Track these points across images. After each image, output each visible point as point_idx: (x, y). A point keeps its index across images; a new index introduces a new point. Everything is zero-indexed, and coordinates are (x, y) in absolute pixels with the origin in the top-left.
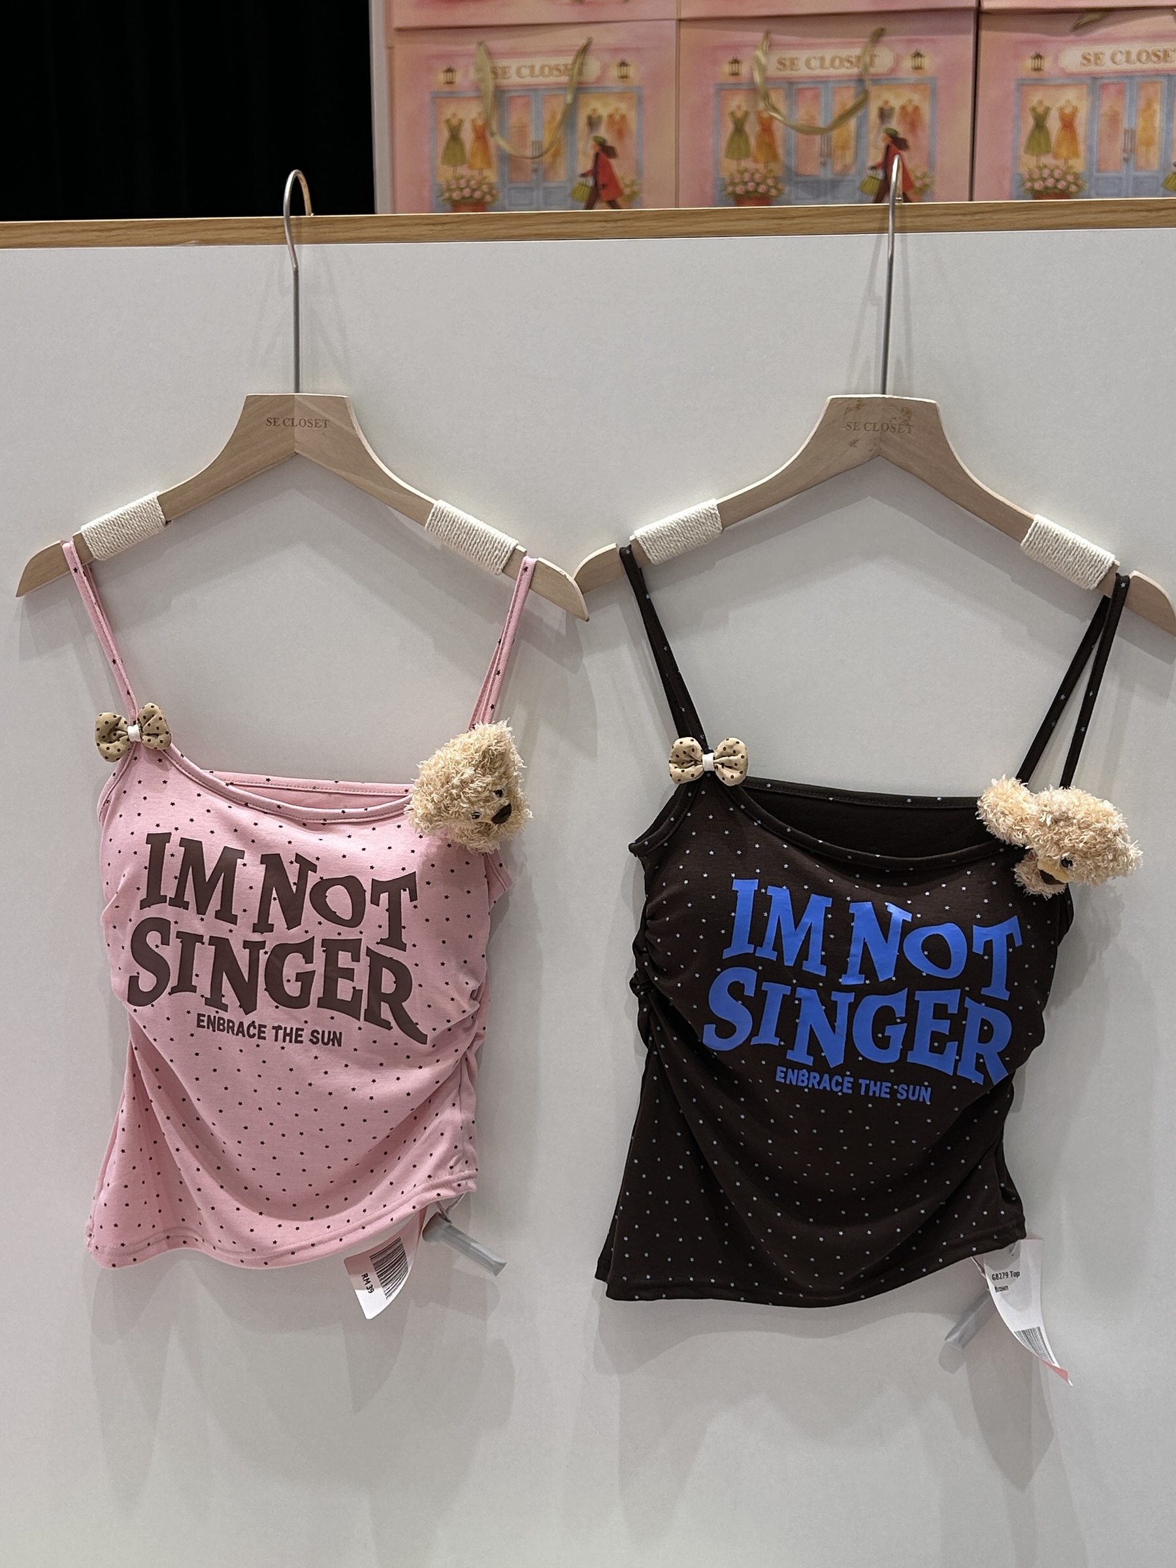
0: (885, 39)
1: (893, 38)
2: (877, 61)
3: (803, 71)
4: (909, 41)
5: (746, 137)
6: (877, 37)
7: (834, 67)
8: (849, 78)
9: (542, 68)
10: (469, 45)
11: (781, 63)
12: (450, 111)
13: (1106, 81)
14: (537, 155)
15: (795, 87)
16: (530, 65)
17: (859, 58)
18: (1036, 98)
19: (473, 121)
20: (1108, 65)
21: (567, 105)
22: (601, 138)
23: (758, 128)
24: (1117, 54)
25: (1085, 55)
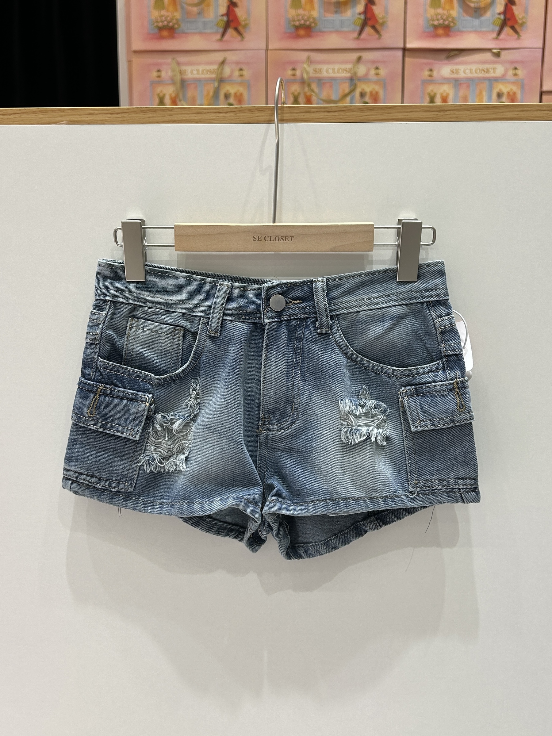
0: (362, 61)
2: (359, 70)
3: (324, 74)
6: (359, 59)
7: (339, 73)
8: (346, 78)
9: (203, 71)
10: (168, 59)
11: (315, 71)
13: (462, 82)
15: (321, 81)
16: (197, 69)
17: (350, 69)
19: (170, 95)
20: (462, 75)
21: (215, 88)
22: (231, 103)
23: (305, 100)
24: (466, 70)
25: (452, 69)
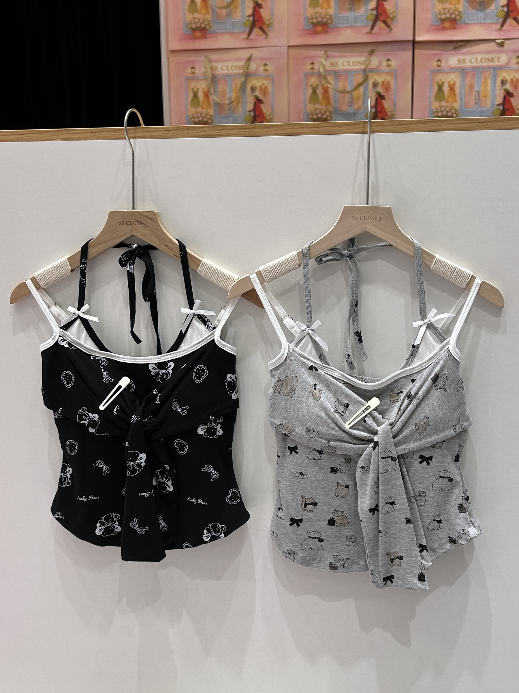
0: (375, 53)
1: (378, 53)
2: (372, 62)
3: (340, 67)
4: (385, 54)
5: (317, 95)
6: (372, 52)
7: (354, 66)
8: (360, 70)
9: (232, 67)
10: (201, 57)
11: (332, 64)
12: (193, 85)
13: (468, 70)
14: (230, 102)
15: (337, 74)
16: (227, 65)
17: (364, 61)
18: (439, 78)
19: (203, 89)
20: (468, 64)
21: (242, 82)
22: (256, 96)
23: (322, 91)
24: (472, 59)
25: (458, 60)
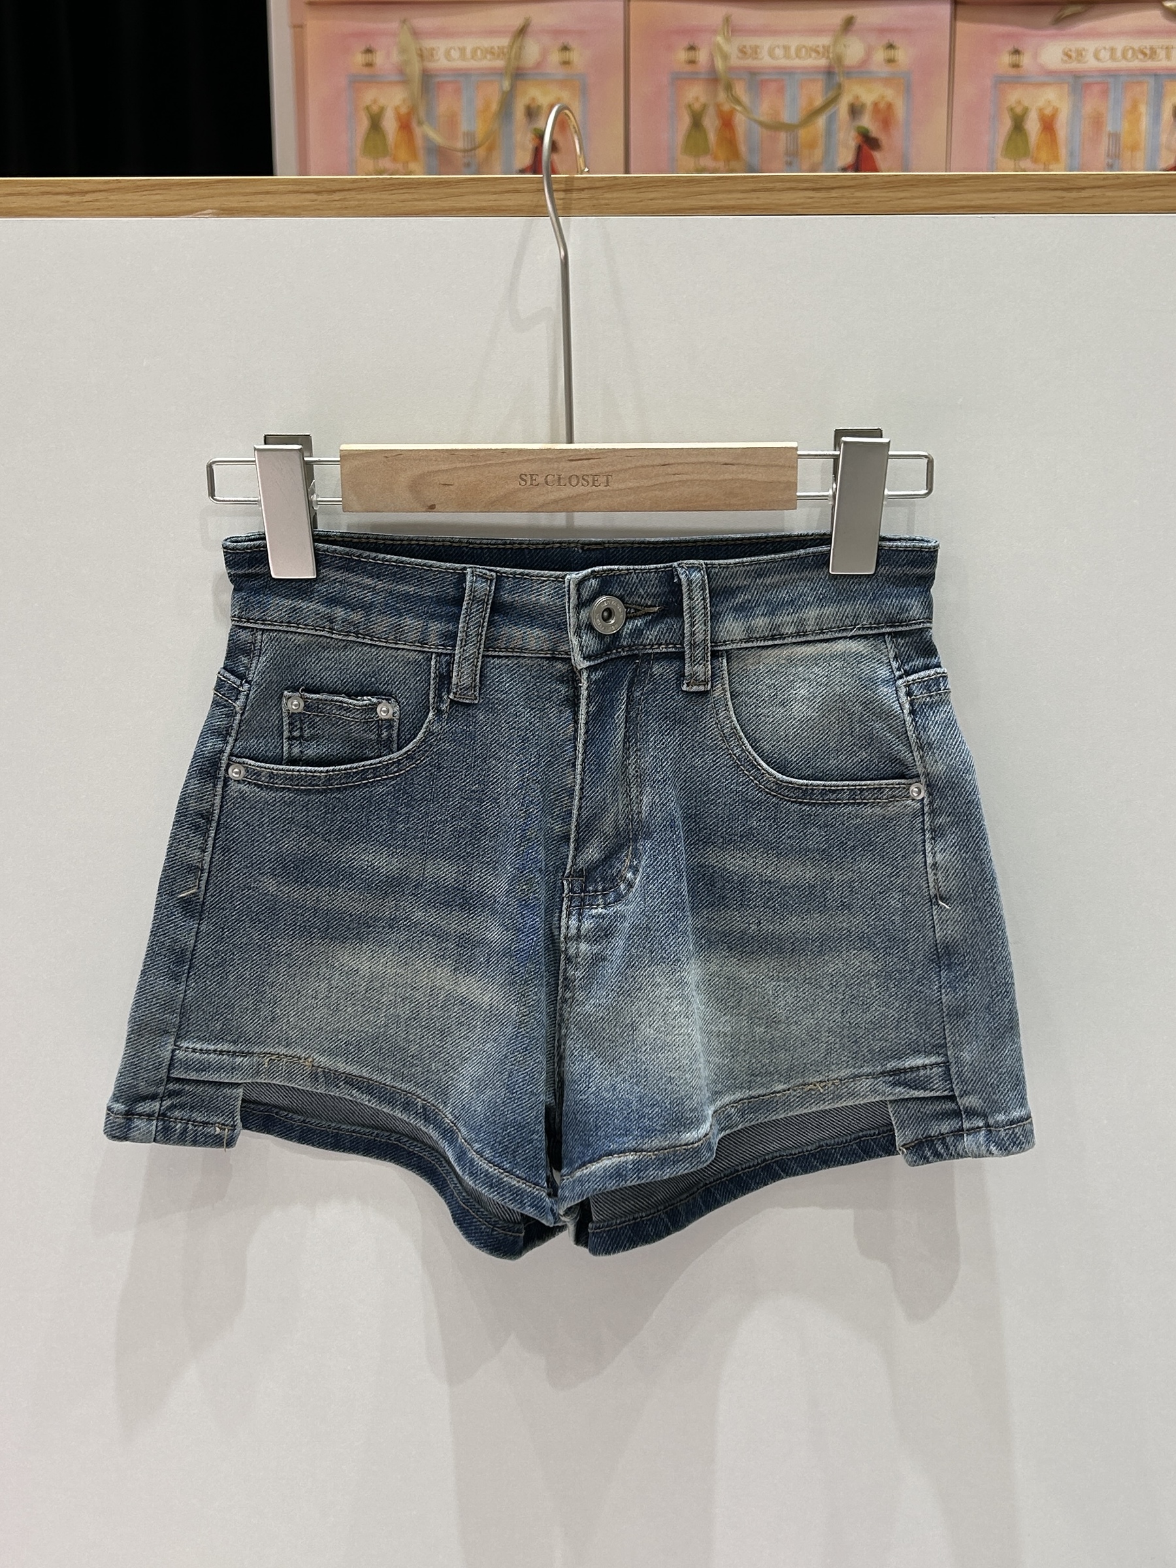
2: (848, 51)
3: (765, 60)
4: (882, 31)
5: (705, 132)
6: (847, 25)
7: (799, 58)
8: (816, 70)
9: (474, 51)
10: (390, 23)
11: (742, 51)
13: (1091, 80)
14: (470, 147)
15: (758, 78)
16: (461, 45)
17: (826, 49)
19: (397, 109)
20: (1091, 63)
21: (504, 93)
23: (717, 122)
24: (1100, 50)
25: (1066, 51)
